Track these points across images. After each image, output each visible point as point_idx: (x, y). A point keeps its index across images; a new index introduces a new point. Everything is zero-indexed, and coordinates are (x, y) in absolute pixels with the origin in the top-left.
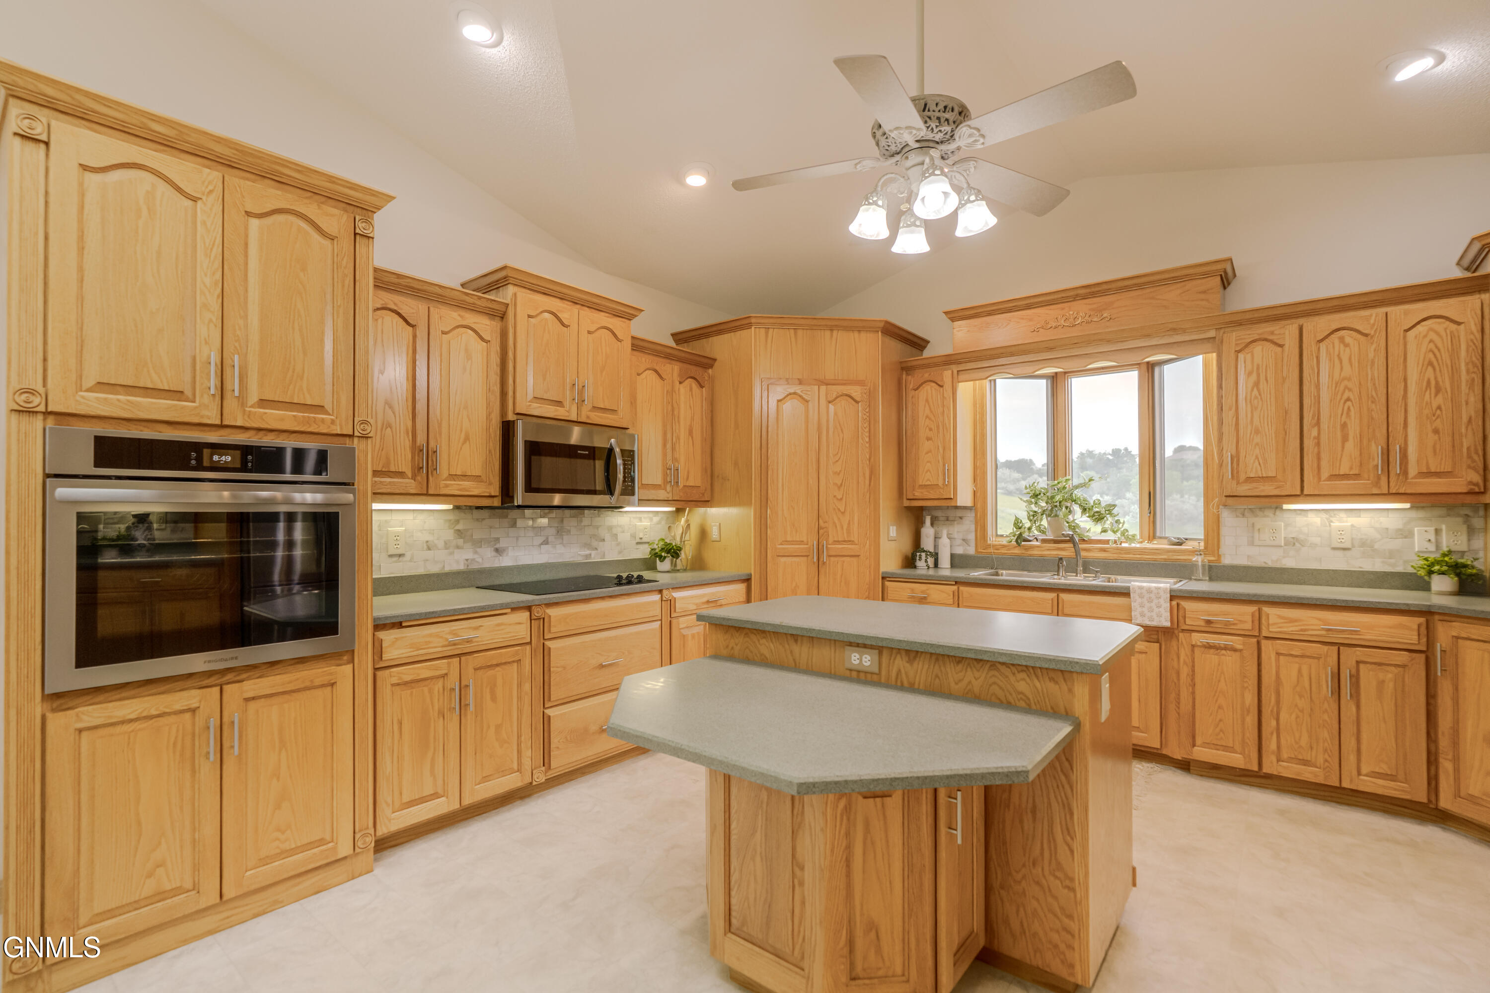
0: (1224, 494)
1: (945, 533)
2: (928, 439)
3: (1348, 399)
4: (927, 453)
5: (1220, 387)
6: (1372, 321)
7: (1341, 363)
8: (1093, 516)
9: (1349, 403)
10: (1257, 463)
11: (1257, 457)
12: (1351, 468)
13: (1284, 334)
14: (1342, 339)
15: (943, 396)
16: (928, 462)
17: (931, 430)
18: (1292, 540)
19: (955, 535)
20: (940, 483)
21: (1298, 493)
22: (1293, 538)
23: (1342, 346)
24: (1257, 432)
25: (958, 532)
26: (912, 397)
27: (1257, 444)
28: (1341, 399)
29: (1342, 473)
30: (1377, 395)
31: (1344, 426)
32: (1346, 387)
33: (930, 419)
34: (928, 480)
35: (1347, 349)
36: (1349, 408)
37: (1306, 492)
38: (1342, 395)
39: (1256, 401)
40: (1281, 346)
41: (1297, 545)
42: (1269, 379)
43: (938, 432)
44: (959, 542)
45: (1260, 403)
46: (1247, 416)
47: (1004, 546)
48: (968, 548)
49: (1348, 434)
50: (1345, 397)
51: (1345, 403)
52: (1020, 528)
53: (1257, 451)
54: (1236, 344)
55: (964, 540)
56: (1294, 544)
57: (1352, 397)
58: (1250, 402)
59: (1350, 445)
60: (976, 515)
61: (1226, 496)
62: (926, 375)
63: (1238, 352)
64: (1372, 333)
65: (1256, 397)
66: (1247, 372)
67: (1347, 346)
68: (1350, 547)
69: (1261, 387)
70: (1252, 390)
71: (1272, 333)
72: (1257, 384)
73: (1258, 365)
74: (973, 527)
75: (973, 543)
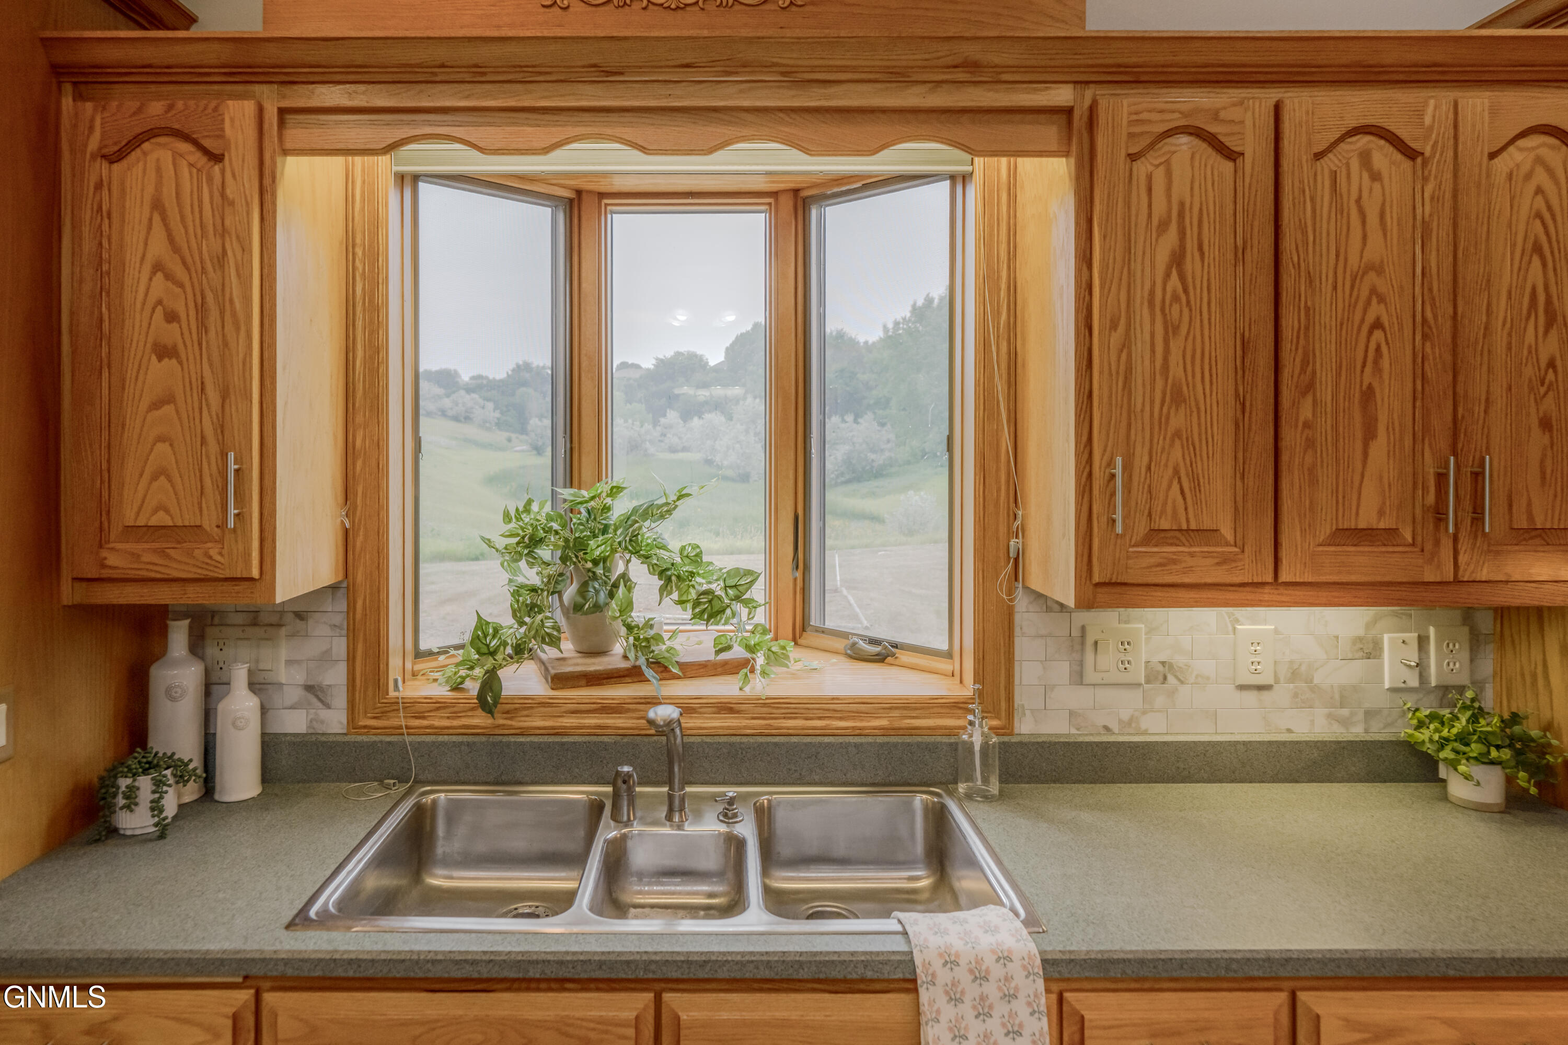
0: (1096, 579)
1: (240, 675)
2: (164, 352)
3: (1377, 325)
4: (156, 405)
5: (1085, 258)
6: (1428, 120)
7: (1364, 223)
8: (697, 603)
9: (1378, 335)
10: (1175, 487)
11: (1176, 472)
12: (1381, 513)
13: (1242, 122)
14: (1365, 158)
15: (223, 195)
16: (161, 439)
17: (171, 317)
18: (1160, 668)
19: (283, 675)
20: (209, 522)
21: (1269, 578)
22: (1163, 663)
23: (1365, 175)
24: (1178, 398)
25: (289, 662)
26: (99, 186)
27: (1177, 434)
28: (1363, 321)
29: (1362, 525)
30: (1435, 317)
31: (1368, 395)
32: (1373, 291)
33: (168, 277)
34: (161, 507)
35: (1377, 186)
36: (1378, 349)
37: (1284, 577)
38: (1365, 311)
39: (1176, 308)
40: (1231, 155)
41: (1171, 679)
42: (1206, 248)
43: (203, 326)
44: (293, 694)
45: (1186, 311)
46: (1153, 351)
47: (439, 705)
48: (324, 714)
49: (1376, 420)
50: (1370, 318)
51: (1370, 333)
52: (493, 654)
53: (1177, 453)
54: (1131, 135)
55: (309, 688)
56: (1165, 678)
57: (1385, 320)
58: (1163, 310)
59: (1379, 448)
60: (351, 607)
61: (1098, 585)
62: (156, 108)
63: (1133, 157)
64: (1428, 151)
65: (1176, 298)
66: (1155, 222)
67: (1376, 177)
68: (1270, 681)
69: (1188, 266)
70: (1168, 275)
71: (1215, 116)
72: (1178, 260)
73: (1182, 204)
74: (340, 646)
75: (340, 700)
